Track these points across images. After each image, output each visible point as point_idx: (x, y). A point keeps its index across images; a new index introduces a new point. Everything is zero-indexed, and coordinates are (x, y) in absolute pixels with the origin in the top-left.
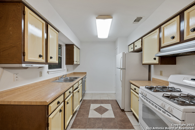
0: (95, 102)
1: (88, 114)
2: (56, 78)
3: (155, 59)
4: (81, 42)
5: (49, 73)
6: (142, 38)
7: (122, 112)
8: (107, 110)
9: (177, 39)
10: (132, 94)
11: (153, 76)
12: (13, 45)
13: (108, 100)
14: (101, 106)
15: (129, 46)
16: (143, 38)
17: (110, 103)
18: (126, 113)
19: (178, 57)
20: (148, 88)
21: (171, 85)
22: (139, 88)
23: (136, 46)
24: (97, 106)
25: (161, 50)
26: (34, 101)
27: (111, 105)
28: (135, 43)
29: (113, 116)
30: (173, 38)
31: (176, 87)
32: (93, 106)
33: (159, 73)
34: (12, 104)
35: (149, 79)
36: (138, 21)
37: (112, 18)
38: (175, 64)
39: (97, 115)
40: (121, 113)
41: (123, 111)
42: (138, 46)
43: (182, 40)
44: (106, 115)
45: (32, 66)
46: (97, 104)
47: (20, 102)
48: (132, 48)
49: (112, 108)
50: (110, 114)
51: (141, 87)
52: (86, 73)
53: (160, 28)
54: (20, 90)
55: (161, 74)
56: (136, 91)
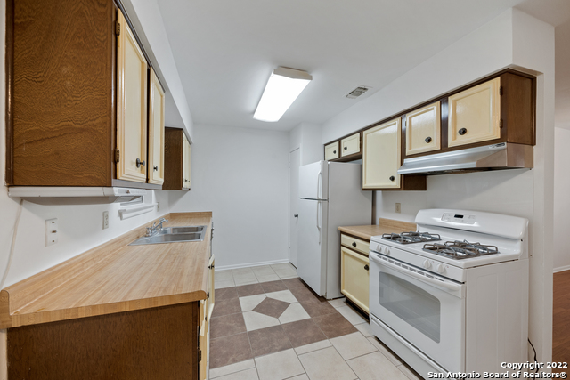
0: (248, 290)
1: (243, 323)
2: (138, 230)
3: (392, 179)
4: (195, 123)
5: (124, 216)
6: (361, 132)
7: (322, 303)
8: (285, 305)
9: (436, 145)
10: (346, 256)
11: (380, 215)
12: (77, 126)
13: (280, 281)
14: (267, 299)
15: (325, 145)
16: (364, 132)
17: (286, 289)
18: (331, 302)
19: (430, 177)
20: (389, 238)
21: (421, 230)
22: (369, 241)
23: (346, 148)
24: (258, 299)
25: (406, 161)
26: (161, 294)
27: (292, 292)
28: (342, 141)
29: (306, 316)
30: (429, 140)
31: (430, 231)
32: (248, 303)
33: (394, 207)
34: (81, 315)
35: (373, 223)
36: (358, 95)
37: (310, 78)
38: (425, 190)
39: (268, 321)
40: (322, 305)
41: (323, 299)
42: (352, 147)
43: (444, 148)
44: (288, 317)
45: (128, 192)
46: (254, 294)
47: (114, 305)
48: (335, 152)
49: (297, 297)
50: (296, 312)
51: (372, 238)
52: (210, 214)
53: (403, 116)
54: (64, 276)
55: (398, 210)
56: (358, 248)
